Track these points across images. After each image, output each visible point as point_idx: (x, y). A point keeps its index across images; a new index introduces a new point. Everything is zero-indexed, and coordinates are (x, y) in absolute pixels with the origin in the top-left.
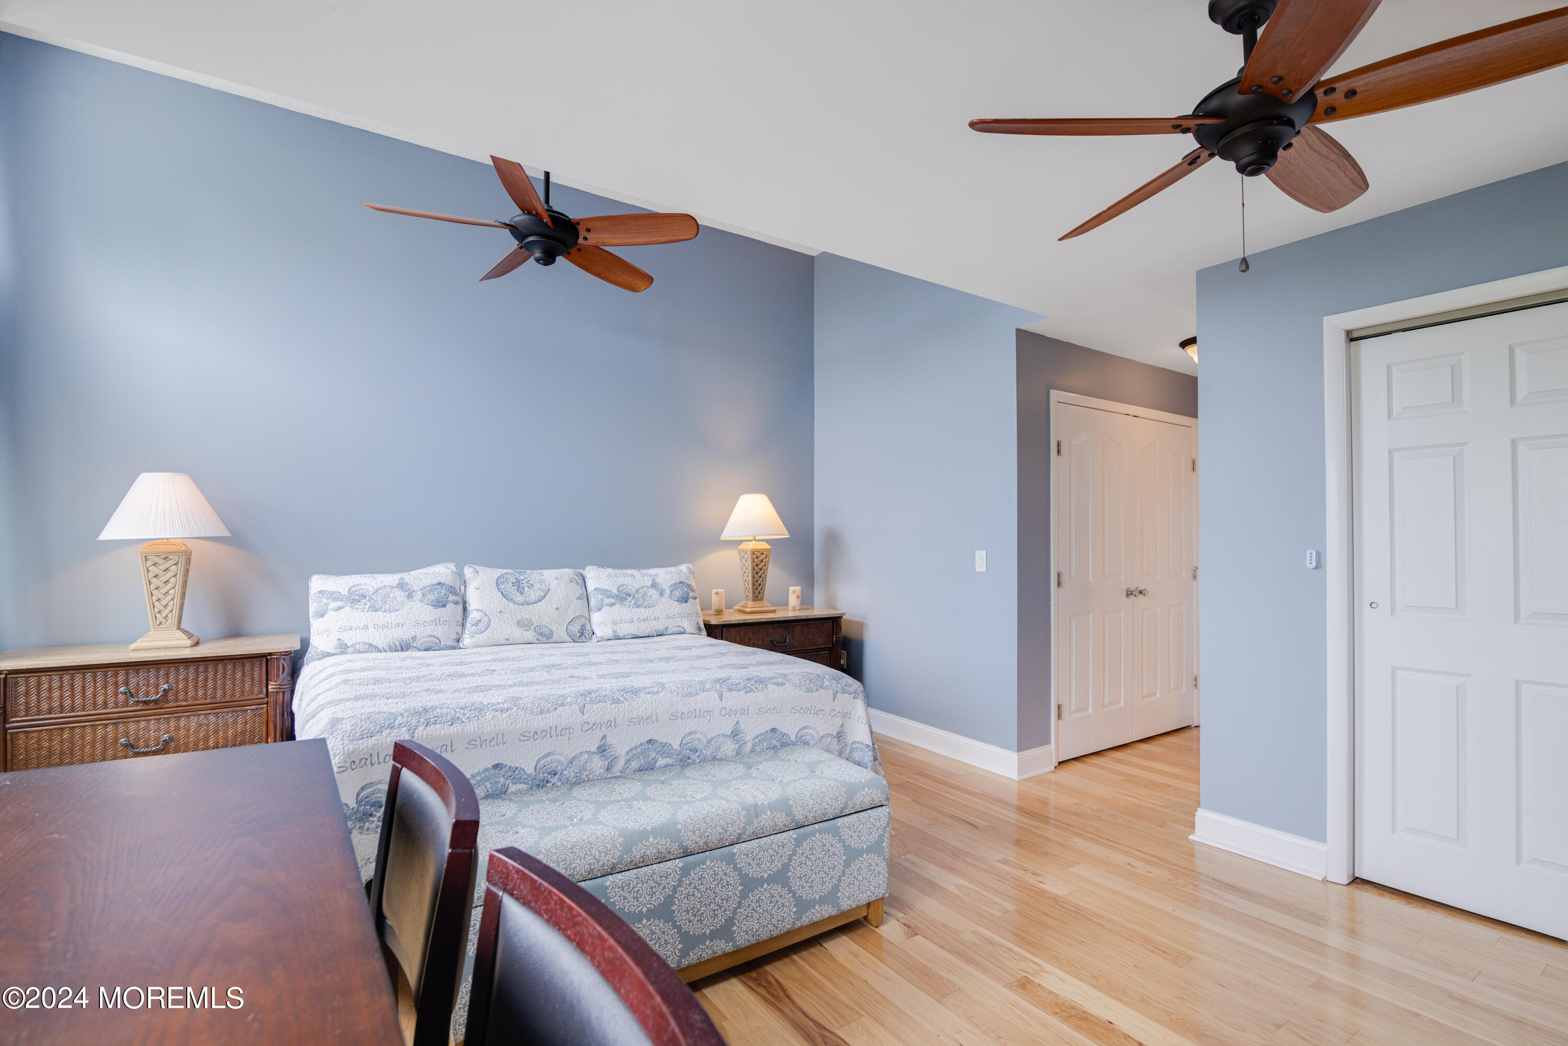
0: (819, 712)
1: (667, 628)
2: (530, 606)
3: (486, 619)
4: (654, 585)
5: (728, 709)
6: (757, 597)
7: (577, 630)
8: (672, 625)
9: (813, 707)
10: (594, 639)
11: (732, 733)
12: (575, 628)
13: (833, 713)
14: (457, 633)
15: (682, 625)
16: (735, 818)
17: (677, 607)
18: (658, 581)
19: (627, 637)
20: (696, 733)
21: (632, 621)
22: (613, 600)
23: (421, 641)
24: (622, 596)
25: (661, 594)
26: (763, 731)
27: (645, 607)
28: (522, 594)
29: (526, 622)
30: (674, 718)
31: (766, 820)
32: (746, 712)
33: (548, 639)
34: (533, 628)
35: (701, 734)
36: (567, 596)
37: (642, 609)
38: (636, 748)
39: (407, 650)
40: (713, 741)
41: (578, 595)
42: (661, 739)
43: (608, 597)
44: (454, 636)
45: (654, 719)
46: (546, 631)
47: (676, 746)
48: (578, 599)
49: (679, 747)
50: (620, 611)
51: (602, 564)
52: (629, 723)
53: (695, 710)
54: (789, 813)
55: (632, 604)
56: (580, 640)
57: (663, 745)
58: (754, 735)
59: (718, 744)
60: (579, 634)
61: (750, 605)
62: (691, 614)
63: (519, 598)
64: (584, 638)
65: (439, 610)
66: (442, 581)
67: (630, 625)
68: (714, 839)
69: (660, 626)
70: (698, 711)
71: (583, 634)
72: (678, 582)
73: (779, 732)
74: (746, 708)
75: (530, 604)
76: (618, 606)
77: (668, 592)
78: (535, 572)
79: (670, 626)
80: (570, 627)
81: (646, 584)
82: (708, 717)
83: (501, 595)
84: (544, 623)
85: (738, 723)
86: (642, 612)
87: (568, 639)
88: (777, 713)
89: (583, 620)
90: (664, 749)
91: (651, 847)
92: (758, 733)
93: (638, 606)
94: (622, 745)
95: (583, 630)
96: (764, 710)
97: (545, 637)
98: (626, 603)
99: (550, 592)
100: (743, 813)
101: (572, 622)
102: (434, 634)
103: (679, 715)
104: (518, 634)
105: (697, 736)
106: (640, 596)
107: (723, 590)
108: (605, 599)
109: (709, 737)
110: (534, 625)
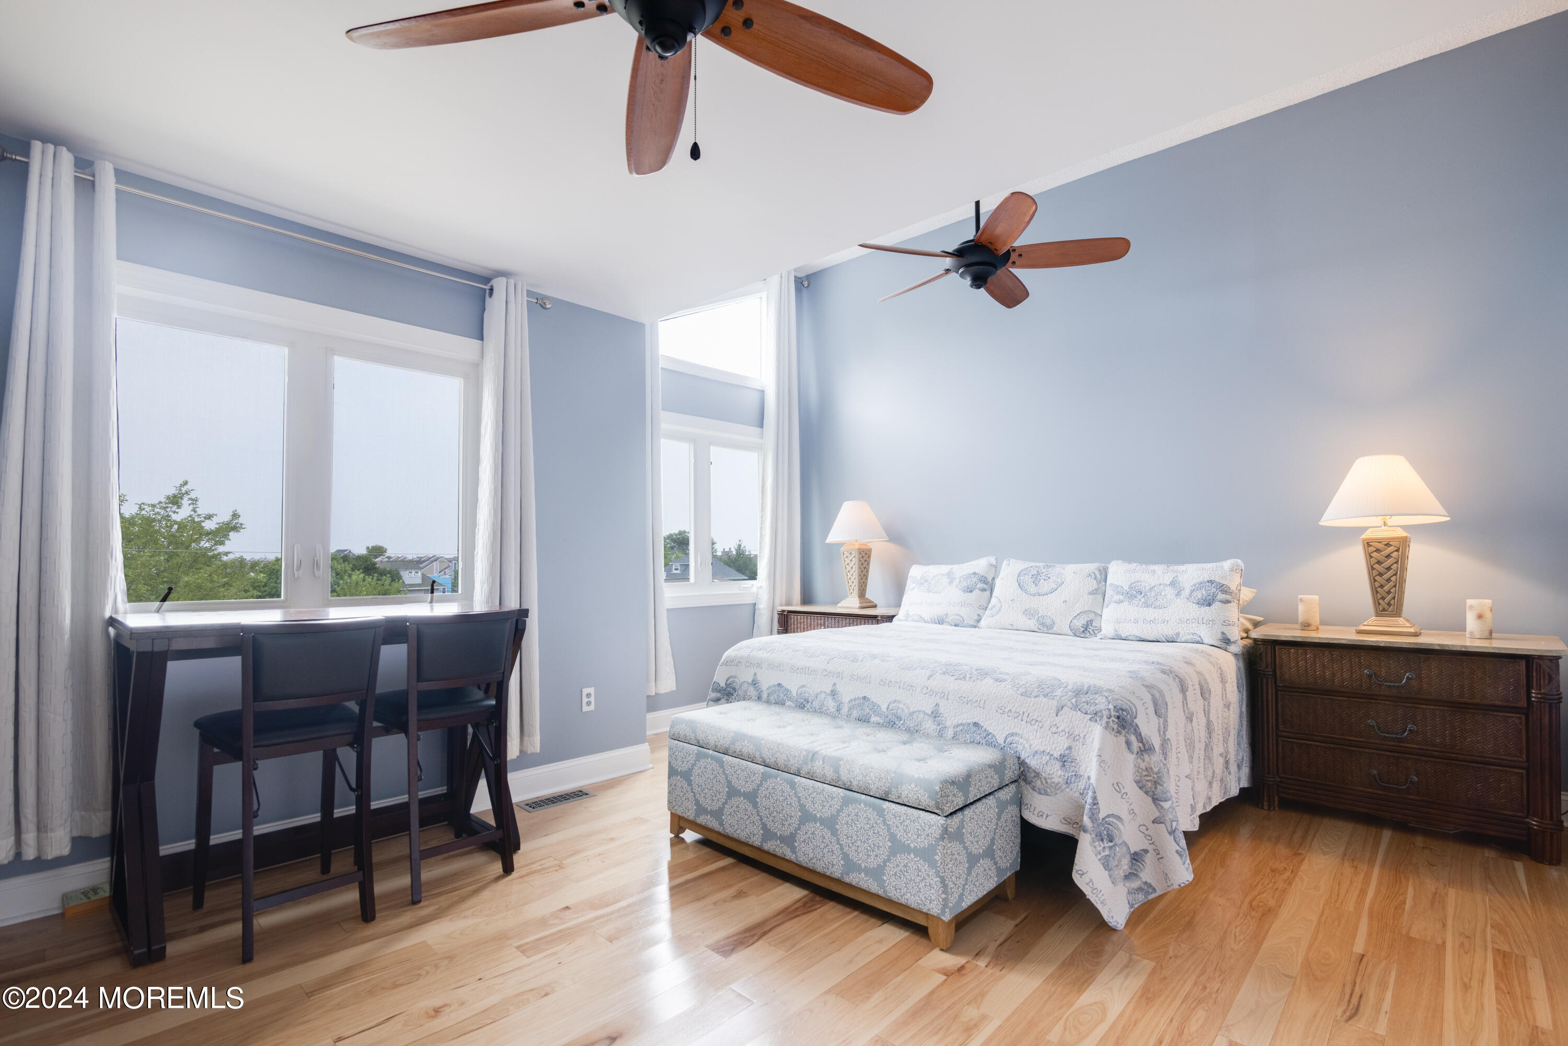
0: (1034, 722)
1: (1178, 634)
2: (1041, 597)
3: (999, 605)
4: (1173, 584)
5: (929, 689)
6: (1384, 610)
7: (1081, 625)
8: (1185, 632)
9: (1026, 715)
10: (1099, 636)
11: (932, 713)
12: (1079, 623)
13: (1054, 730)
14: (979, 615)
15: (1198, 632)
16: (797, 754)
17: (1195, 611)
18: (1180, 579)
19: (1130, 638)
20: (900, 703)
21: (1136, 621)
22: (1121, 597)
23: (951, 618)
24: (1134, 593)
25: (1178, 594)
26: (964, 722)
27: (1155, 608)
28: (1036, 585)
29: (1032, 612)
30: (883, 683)
31: (818, 767)
32: (946, 697)
33: (1048, 629)
34: (1037, 617)
35: (904, 705)
36: (1079, 590)
37: (1150, 609)
38: (855, 700)
39: (942, 624)
40: (915, 714)
41: (1091, 589)
42: (873, 698)
43: (1118, 593)
44: (976, 617)
45: (868, 680)
46: (1048, 622)
47: (884, 708)
48: (1091, 593)
49: (886, 710)
50: (1130, 610)
51: (1128, 558)
52: (851, 678)
53: (901, 682)
54: (837, 771)
55: (1141, 603)
56: (1082, 636)
57: (874, 704)
58: (955, 722)
59: (919, 719)
60: (1082, 629)
61: (1373, 623)
62: (1213, 620)
63: (1033, 589)
64: (1088, 634)
65: (967, 594)
66: (977, 572)
67: (1133, 626)
68: (781, 762)
69: (1169, 631)
70: (903, 683)
71: (1086, 630)
72: (1206, 580)
73: (983, 729)
74: (947, 693)
75: (1041, 595)
76: (1126, 604)
77: (1187, 592)
78: (1059, 565)
79: (1182, 633)
80: (1074, 621)
81: (1165, 582)
82: (911, 691)
83: (1017, 585)
84: (1049, 614)
85: (937, 705)
86: (1150, 613)
87: (1069, 632)
88: (980, 707)
89: (1092, 616)
90: (875, 708)
91: (747, 747)
92: (960, 722)
93: (1147, 606)
94: (848, 693)
95: (1088, 625)
96: (965, 700)
97: (1046, 627)
98: (1135, 601)
99: (1063, 585)
100: (804, 753)
101: (1078, 617)
102: (960, 614)
103: (887, 682)
104: (1023, 622)
105: (901, 706)
106: (1153, 594)
107: (1316, 597)
108: (1115, 595)
109: (911, 710)
110: (1039, 615)
